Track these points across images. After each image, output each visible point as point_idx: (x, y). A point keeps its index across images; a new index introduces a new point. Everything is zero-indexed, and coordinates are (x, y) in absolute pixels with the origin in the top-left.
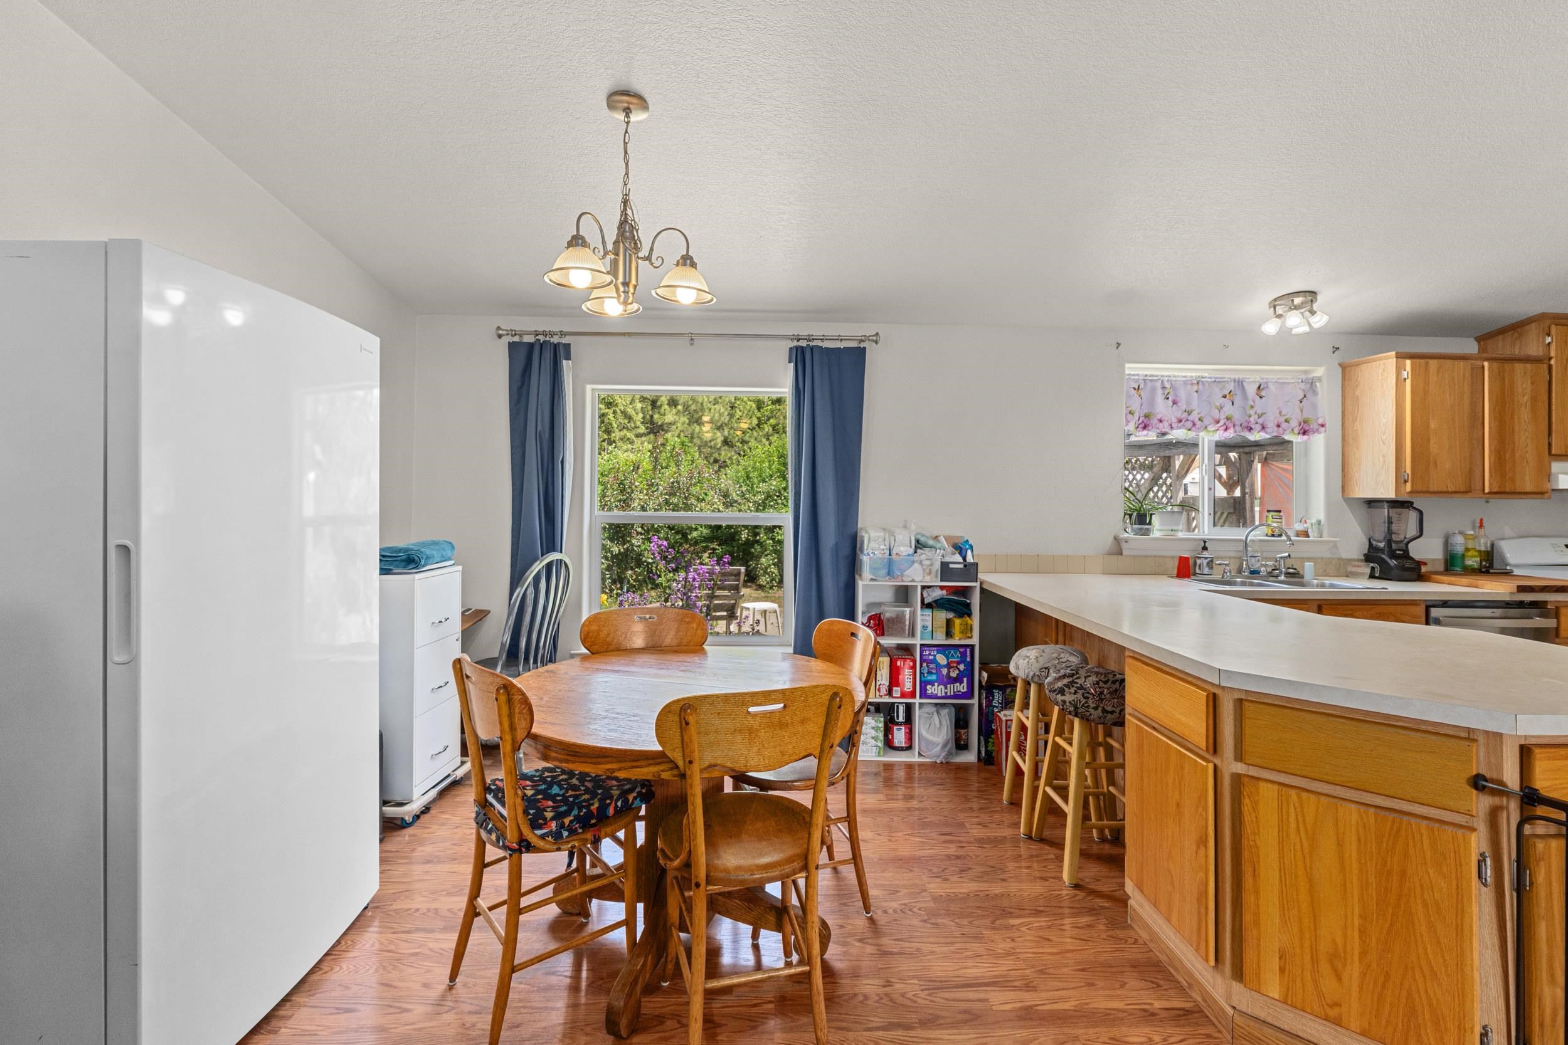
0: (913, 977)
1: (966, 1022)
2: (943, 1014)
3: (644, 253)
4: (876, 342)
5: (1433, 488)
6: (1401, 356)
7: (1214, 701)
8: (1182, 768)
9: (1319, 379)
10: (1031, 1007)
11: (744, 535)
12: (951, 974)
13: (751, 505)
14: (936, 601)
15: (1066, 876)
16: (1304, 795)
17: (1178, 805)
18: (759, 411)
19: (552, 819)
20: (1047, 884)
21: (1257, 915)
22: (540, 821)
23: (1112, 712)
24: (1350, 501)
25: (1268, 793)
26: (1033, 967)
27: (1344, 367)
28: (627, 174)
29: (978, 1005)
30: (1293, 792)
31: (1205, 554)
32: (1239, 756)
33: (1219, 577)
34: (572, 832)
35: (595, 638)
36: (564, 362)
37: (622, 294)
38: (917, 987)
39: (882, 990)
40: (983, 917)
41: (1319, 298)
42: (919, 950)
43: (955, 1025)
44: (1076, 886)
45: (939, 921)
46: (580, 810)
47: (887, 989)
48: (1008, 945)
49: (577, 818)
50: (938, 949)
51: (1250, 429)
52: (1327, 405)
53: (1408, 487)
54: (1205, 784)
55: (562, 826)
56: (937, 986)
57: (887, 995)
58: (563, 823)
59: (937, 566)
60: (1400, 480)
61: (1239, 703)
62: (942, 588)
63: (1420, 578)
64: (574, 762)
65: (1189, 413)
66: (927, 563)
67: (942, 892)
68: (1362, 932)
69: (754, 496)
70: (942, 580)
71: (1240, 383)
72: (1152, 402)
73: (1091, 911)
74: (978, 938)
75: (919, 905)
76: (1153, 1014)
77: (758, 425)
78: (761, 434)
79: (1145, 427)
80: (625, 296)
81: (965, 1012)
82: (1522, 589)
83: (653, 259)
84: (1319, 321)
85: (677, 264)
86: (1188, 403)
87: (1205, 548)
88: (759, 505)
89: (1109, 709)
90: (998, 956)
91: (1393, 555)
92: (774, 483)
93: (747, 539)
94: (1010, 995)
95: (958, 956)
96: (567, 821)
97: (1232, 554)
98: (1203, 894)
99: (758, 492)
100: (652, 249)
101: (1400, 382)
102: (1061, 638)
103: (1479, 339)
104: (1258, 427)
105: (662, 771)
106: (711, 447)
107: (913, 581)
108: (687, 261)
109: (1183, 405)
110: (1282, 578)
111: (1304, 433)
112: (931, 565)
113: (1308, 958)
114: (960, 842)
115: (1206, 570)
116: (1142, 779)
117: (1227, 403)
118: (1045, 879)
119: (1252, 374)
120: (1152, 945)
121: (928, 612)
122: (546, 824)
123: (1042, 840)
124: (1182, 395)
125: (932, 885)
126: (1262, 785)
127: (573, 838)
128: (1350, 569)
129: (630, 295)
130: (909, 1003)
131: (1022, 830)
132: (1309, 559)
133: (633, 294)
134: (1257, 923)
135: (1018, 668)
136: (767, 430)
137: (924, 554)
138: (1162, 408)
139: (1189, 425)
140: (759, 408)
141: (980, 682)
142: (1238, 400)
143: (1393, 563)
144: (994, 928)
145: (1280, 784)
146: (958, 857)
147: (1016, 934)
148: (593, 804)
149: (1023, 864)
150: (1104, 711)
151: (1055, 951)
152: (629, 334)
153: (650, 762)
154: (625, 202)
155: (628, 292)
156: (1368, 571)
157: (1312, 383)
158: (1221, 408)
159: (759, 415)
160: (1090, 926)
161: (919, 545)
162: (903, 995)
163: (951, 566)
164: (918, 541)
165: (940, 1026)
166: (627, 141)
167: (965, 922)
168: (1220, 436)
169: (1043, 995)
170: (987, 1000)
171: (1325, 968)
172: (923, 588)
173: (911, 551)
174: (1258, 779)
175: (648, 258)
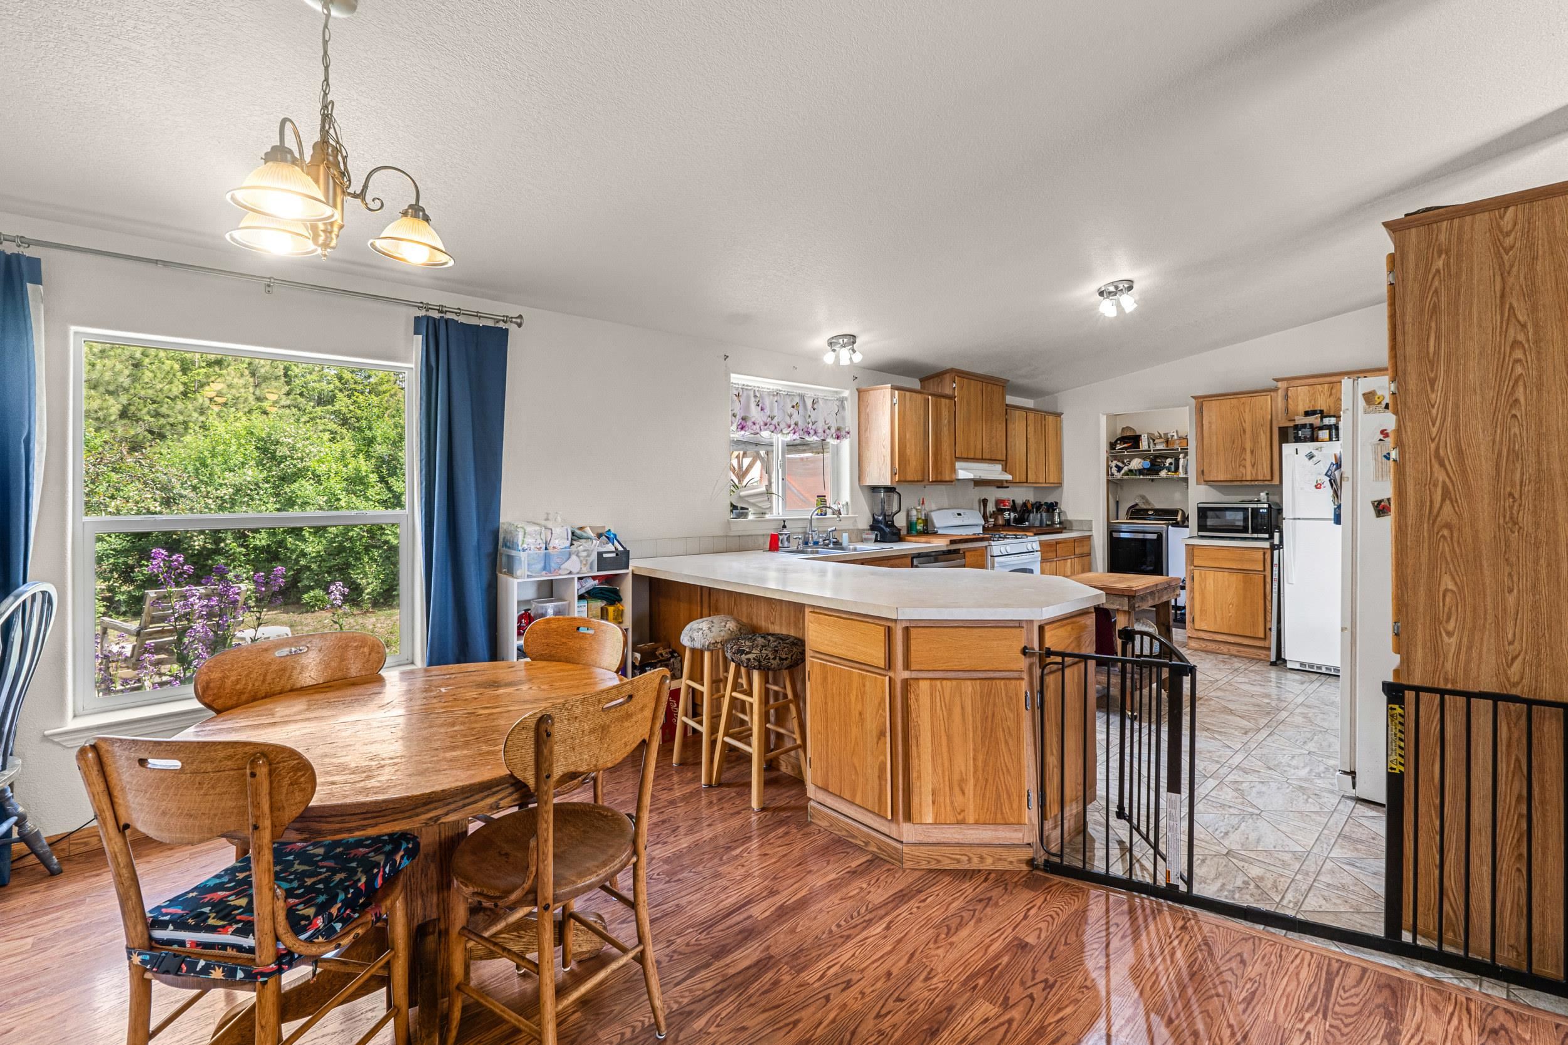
0: (687, 928)
1: (746, 938)
2: (728, 941)
3: (356, 187)
4: (520, 325)
5: (909, 479)
6: (894, 388)
7: (889, 632)
8: (864, 686)
9: (846, 399)
10: (782, 905)
11: (198, 543)
12: (715, 911)
13: (210, 501)
14: (588, 592)
15: (755, 804)
16: (944, 682)
17: (860, 714)
18: (185, 374)
19: (316, 915)
20: (741, 816)
21: (919, 772)
22: (303, 923)
23: (786, 659)
24: (862, 487)
25: (924, 685)
26: (767, 878)
27: (859, 391)
28: (326, 80)
29: (749, 922)
30: (938, 683)
31: (785, 531)
32: (907, 666)
33: (795, 548)
34: (346, 921)
35: (219, 688)
36: (29, 286)
37: (322, 233)
38: (695, 934)
39: (667, 951)
40: (711, 859)
41: (858, 340)
42: (677, 905)
43: (739, 945)
44: (763, 809)
45: (680, 877)
46: (347, 893)
47: (673, 947)
48: (742, 871)
49: (347, 904)
50: (694, 898)
51: (809, 433)
52: (850, 421)
53: (897, 478)
54: (883, 692)
55: (330, 919)
56: (708, 925)
57: (674, 951)
58: (331, 914)
59: (594, 557)
60: (893, 474)
61: (907, 630)
62: (594, 578)
63: (900, 539)
64: (376, 825)
65: (772, 418)
66: (585, 554)
67: (668, 854)
68: (974, 759)
69: (217, 489)
70: (599, 570)
71: (802, 397)
72: (747, 408)
73: (781, 823)
74: (717, 876)
75: (657, 872)
76: (854, 872)
77: (185, 394)
78: (190, 406)
79: (742, 428)
80: (327, 237)
81: (741, 932)
82: (952, 542)
83: (368, 198)
84: (858, 358)
85: (405, 214)
86: (772, 410)
87: (784, 527)
88: (225, 501)
89: (784, 656)
90: (740, 882)
91: (887, 525)
92: (250, 473)
93: (204, 548)
94: (765, 904)
95: (711, 896)
96: (334, 911)
97: (800, 530)
98: (882, 770)
99: (221, 485)
100: (365, 186)
101: (893, 405)
102: (706, 611)
103: (922, 380)
104: (812, 432)
105: (501, 799)
106: (98, 419)
107: (570, 573)
108: (416, 211)
109: (768, 411)
110: (831, 546)
111: (838, 438)
112: (588, 556)
113: (947, 789)
114: (658, 809)
115: (786, 544)
116: (826, 703)
117: (794, 411)
118: (739, 813)
119: (811, 390)
120: (830, 829)
121: (584, 603)
122: (310, 924)
123: (720, 785)
124: (767, 402)
125: (657, 852)
126: (921, 683)
127: (350, 927)
128: (865, 536)
129: (334, 236)
130: (696, 948)
131: (703, 781)
132: (845, 531)
133: (338, 236)
134: (919, 777)
135: (692, 640)
136: (201, 401)
137: (581, 546)
138: (755, 413)
139: (772, 428)
140: (185, 370)
141: (633, 664)
142: (801, 409)
143: (887, 530)
144: (724, 864)
145: (931, 679)
146: (664, 822)
147: (743, 860)
148: (359, 880)
149: (716, 808)
150: (781, 659)
151: (773, 860)
152: (166, 263)
153: (486, 793)
154: (327, 118)
155: (331, 232)
156: (873, 537)
157: (842, 401)
158: (791, 416)
159: (185, 379)
160: (787, 833)
161: (575, 537)
162: (688, 945)
163: (605, 555)
164: (573, 533)
165: (730, 952)
166: (327, 38)
167: (700, 868)
168: (789, 438)
169: (786, 893)
170: (750, 917)
171: (957, 790)
172: (580, 579)
173: (568, 543)
174: (917, 679)
175: (361, 195)
